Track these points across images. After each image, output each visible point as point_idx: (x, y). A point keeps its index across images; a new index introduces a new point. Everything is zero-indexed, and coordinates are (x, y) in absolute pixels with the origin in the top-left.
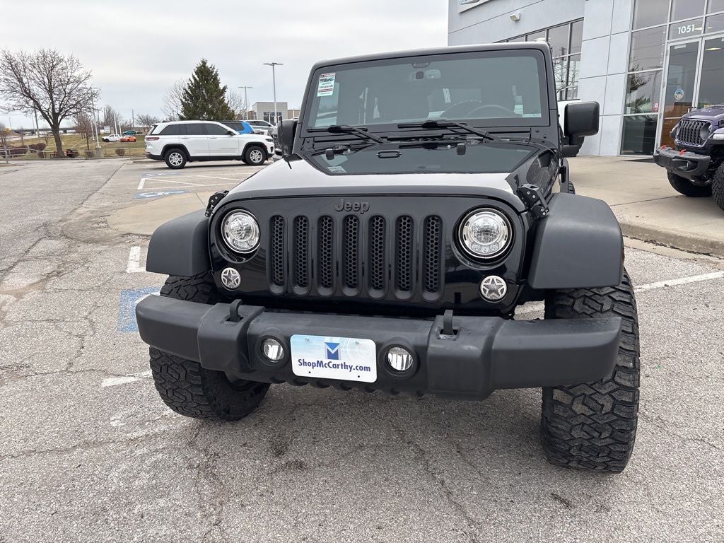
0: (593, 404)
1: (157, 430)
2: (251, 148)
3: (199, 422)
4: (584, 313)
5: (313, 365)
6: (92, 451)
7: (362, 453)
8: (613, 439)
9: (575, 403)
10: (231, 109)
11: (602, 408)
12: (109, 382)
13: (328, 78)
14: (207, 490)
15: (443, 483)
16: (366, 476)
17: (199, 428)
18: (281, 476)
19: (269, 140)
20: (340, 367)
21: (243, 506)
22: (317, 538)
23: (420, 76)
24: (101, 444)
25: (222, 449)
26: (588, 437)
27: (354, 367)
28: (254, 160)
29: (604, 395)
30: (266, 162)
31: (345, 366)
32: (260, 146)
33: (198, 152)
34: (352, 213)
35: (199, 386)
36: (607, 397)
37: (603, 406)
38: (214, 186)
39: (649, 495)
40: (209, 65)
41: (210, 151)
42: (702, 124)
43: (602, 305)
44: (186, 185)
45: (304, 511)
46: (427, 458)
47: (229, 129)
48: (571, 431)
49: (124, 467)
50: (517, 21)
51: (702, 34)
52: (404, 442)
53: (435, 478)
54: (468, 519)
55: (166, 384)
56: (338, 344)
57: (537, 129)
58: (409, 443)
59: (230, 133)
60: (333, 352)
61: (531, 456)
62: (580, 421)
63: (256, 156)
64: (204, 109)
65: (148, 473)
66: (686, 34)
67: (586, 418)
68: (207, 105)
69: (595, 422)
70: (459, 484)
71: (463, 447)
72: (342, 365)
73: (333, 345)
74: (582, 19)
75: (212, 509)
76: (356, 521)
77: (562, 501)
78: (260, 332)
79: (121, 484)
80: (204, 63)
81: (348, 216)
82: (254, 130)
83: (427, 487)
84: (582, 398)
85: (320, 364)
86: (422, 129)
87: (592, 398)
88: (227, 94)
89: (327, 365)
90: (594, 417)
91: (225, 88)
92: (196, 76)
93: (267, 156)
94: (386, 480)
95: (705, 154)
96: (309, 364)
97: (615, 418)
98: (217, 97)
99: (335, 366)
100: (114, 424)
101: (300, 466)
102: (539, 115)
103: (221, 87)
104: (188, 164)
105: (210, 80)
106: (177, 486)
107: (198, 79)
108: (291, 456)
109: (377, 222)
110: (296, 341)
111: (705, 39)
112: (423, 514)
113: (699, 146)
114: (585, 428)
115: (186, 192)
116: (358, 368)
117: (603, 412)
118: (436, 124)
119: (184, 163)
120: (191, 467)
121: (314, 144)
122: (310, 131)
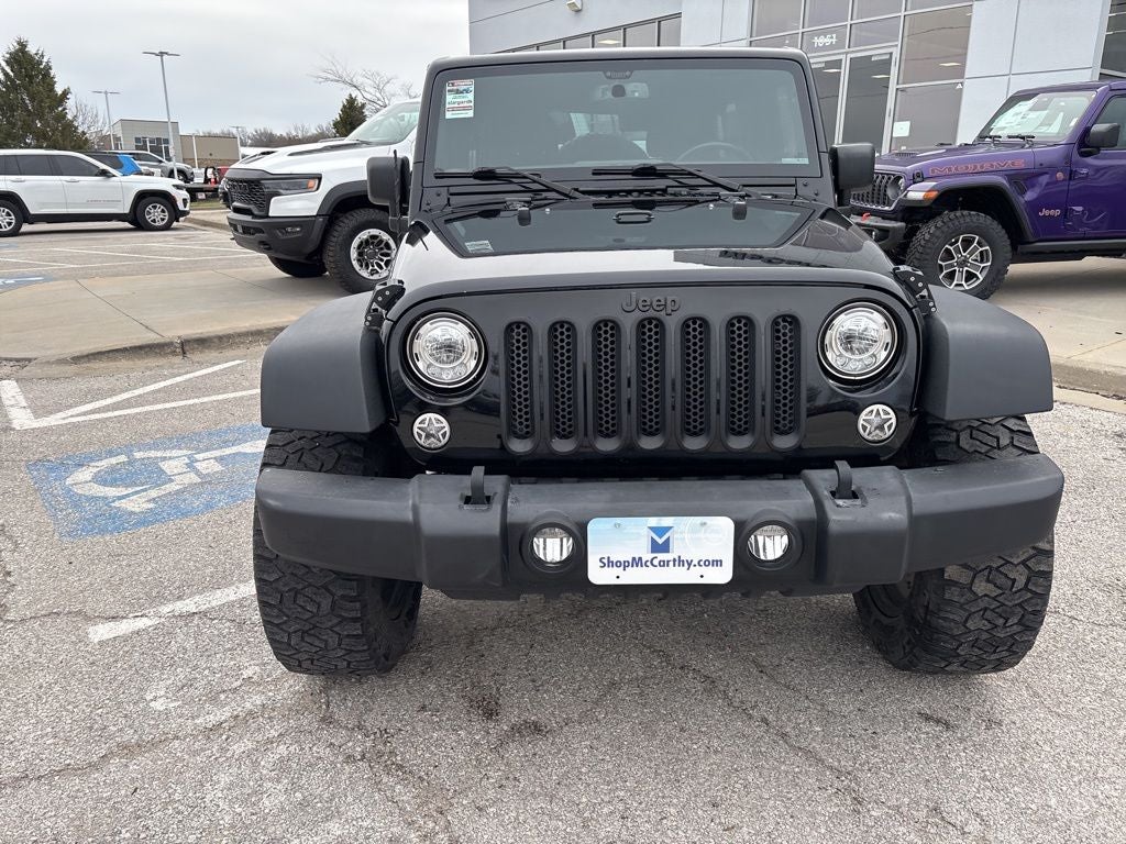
0: (1001, 580)
1: (248, 705)
2: (144, 201)
3: (319, 681)
4: (976, 451)
5: (625, 565)
6: (144, 761)
7: (620, 694)
8: (1023, 625)
9: (976, 581)
10: (80, 130)
11: (1013, 584)
12: (101, 632)
13: (461, 88)
14: (405, 794)
15: (765, 720)
16: (648, 729)
17: (325, 689)
18: (514, 752)
19: (178, 187)
20: (671, 563)
21: (480, 809)
22: (631, 839)
23: (619, 91)
24: (154, 744)
25: (388, 721)
26: (989, 627)
27: (695, 562)
28: (154, 221)
29: (1016, 566)
30: (175, 224)
31: (679, 562)
32: (163, 197)
33: (44, 205)
34: (651, 314)
35: (355, 620)
36: (1021, 568)
37: (1014, 581)
38: (99, 268)
39: (1036, 694)
40: (32, 49)
41: (67, 205)
42: (889, 178)
43: (998, 439)
44: (40, 266)
45: (584, 800)
46: (722, 688)
47: (103, 166)
48: (966, 621)
49: (224, 779)
50: (578, 11)
51: (847, 49)
52: (674, 667)
53: (750, 717)
54: (831, 768)
55: (292, 623)
56: (671, 527)
57: (804, 181)
58: (682, 668)
59: (104, 173)
60: (660, 541)
61: (861, 663)
62: (982, 605)
63: (156, 214)
64: (28, 128)
65: (278, 782)
66: (825, 48)
67: (991, 600)
68: (34, 122)
69: (1003, 605)
70: (789, 719)
71: (764, 663)
72: (674, 560)
73: (660, 531)
74: (679, 15)
75: (431, 825)
76: (675, 801)
77: (938, 721)
78: (531, 519)
79: (239, 810)
80: (22, 45)
81: (645, 319)
82: (143, 168)
83: (747, 731)
84: (986, 573)
85: (637, 562)
86: (630, 177)
87: (1001, 572)
88: (70, 103)
89: (649, 564)
90: (1001, 599)
91: (66, 93)
92: (8, 69)
93: (176, 214)
94: (682, 730)
95: (896, 220)
96: (618, 564)
97: (1029, 595)
98: (52, 109)
99: (663, 564)
100: (158, 705)
101: (537, 728)
102: (806, 161)
103: (59, 89)
104: (26, 228)
105: (37, 76)
106: (346, 796)
107: (12, 74)
108: (511, 717)
109: (696, 327)
110: (596, 529)
111: (850, 56)
112: (765, 772)
113: (887, 208)
114: (989, 614)
115: (48, 278)
116: (702, 563)
117: (1014, 590)
118: (655, 169)
119: (19, 226)
120: (349, 759)
121: (449, 199)
122: (440, 176)
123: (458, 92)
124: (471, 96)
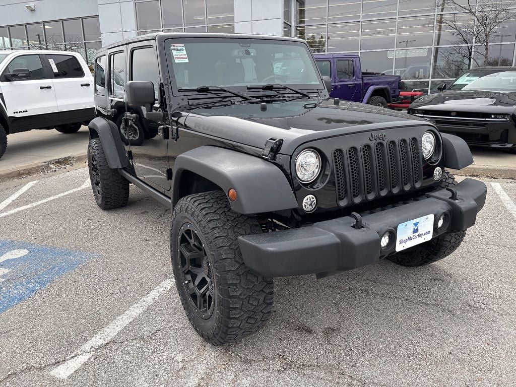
5: (406, 241)
15: (396, 298)
20: (418, 237)
34: (379, 141)
50: (33, 11)
53: (391, 298)
81: (377, 144)
85: (409, 239)
89: (412, 238)
101: (332, 330)
102: (318, 83)
108: (318, 329)
109: (392, 145)
116: (425, 234)
118: (273, 87)
121: (188, 102)
122: (179, 91)
123: (177, 50)
124: (184, 52)
